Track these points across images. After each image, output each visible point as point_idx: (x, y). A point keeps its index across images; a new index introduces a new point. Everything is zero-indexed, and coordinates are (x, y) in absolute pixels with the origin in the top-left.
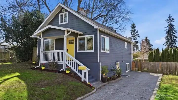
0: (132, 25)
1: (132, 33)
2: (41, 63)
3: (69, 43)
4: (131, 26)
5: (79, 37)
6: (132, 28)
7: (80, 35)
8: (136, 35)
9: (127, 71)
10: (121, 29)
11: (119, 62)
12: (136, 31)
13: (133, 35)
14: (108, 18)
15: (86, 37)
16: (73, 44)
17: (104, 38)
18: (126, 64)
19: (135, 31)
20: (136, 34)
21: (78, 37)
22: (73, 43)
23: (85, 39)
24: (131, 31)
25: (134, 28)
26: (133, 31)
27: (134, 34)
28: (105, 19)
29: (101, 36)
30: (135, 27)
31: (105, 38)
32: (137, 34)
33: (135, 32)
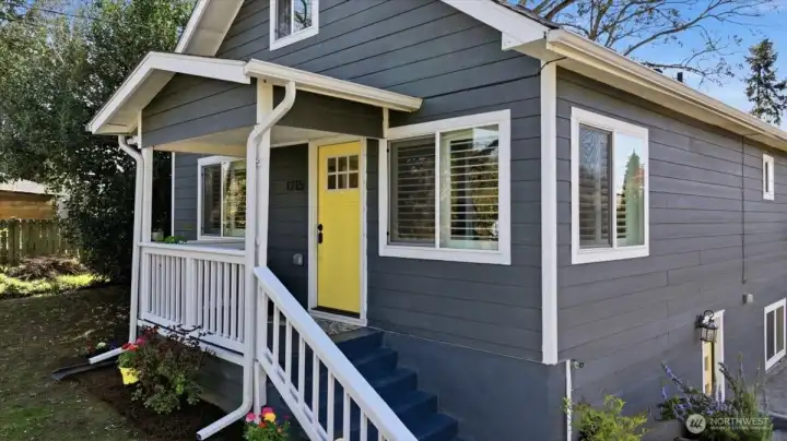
0: (753, 50)
1: (755, 95)
2: (140, 323)
3: (331, 185)
4: (750, 55)
5: (391, 133)
6: (757, 68)
7: (399, 118)
8: (780, 103)
9: (769, 364)
10: (703, 66)
11: (719, 315)
12: (779, 81)
13: (758, 100)
14: (623, 12)
15: (443, 134)
16: (353, 190)
17: (603, 139)
18: (768, 309)
19: (774, 83)
20: (774, 99)
21: (381, 135)
22: (354, 183)
23: (433, 151)
24: (749, 81)
25: (766, 66)
26: (760, 83)
27: (767, 97)
28: (604, 18)
29: (579, 116)
30: (774, 57)
31: (610, 136)
32: (781, 98)
33: (768, 86)
